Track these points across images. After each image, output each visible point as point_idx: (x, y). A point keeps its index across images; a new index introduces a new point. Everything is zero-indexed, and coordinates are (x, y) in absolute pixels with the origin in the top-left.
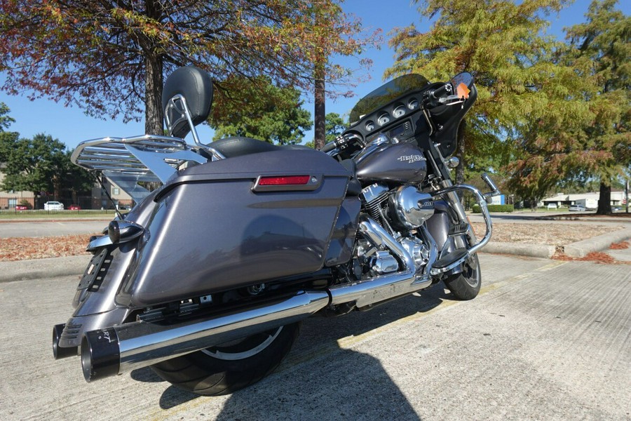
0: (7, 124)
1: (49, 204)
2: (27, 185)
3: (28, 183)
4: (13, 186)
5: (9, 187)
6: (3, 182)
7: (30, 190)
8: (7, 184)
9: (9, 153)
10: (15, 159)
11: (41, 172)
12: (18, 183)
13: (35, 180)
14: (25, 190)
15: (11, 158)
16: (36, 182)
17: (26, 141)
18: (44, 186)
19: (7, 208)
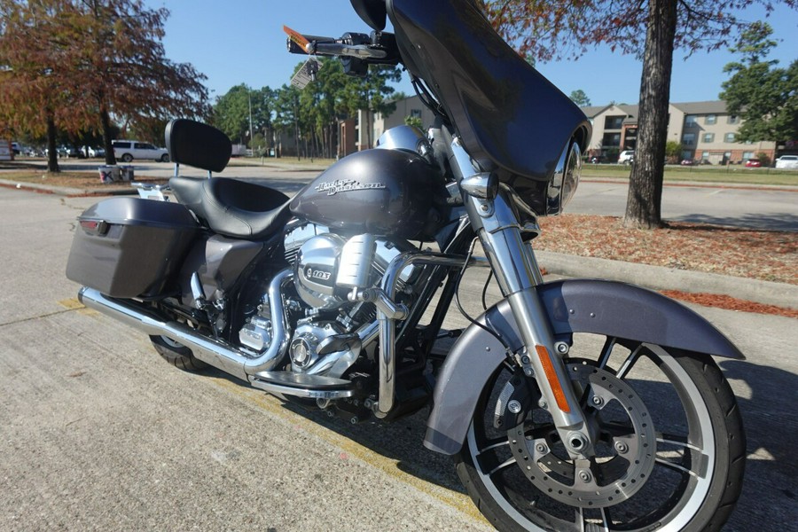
0: (766, 51)
1: (783, 159)
2: (766, 134)
3: (768, 131)
4: (749, 134)
5: (744, 137)
6: (739, 130)
7: (769, 140)
8: (742, 133)
9: (751, 92)
10: (758, 99)
11: (789, 113)
12: (756, 131)
13: (778, 125)
14: (763, 139)
15: (753, 98)
16: (779, 128)
17: (778, 72)
18: (789, 134)
19: (739, 163)
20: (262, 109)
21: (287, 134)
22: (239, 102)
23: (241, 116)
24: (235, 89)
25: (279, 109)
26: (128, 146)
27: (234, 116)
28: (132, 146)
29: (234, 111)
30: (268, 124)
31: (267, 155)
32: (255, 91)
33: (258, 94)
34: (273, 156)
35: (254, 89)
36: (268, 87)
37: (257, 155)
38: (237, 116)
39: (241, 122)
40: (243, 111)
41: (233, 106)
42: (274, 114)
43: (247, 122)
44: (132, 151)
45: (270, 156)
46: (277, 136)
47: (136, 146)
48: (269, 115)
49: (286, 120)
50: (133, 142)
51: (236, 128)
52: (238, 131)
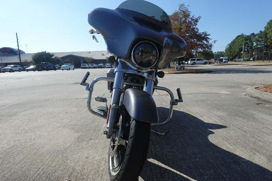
20: (249, 42)
21: (259, 51)
22: (239, 41)
23: (240, 46)
24: (239, 36)
25: (257, 41)
26: (195, 60)
27: (237, 47)
28: (196, 60)
29: (237, 44)
30: (251, 48)
31: (248, 60)
32: (247, 36)
33: (248, 37)
34: (252, 60)
35: (247, 35)
36: (253, 33)
37: (244, 61)
38: (238, 46)
39: (239, 48)
40: (240, 44)
41: (237, 43)
42: (255, 44)
43: (242, 48)
44: (196, 61)
45: (250, 60)
46: (255, 52)
47: (198, 60)
48: (253, 44)
49: (260, 45)
50: (196, 59)
51: (237, 51)
52: (238, 52)
